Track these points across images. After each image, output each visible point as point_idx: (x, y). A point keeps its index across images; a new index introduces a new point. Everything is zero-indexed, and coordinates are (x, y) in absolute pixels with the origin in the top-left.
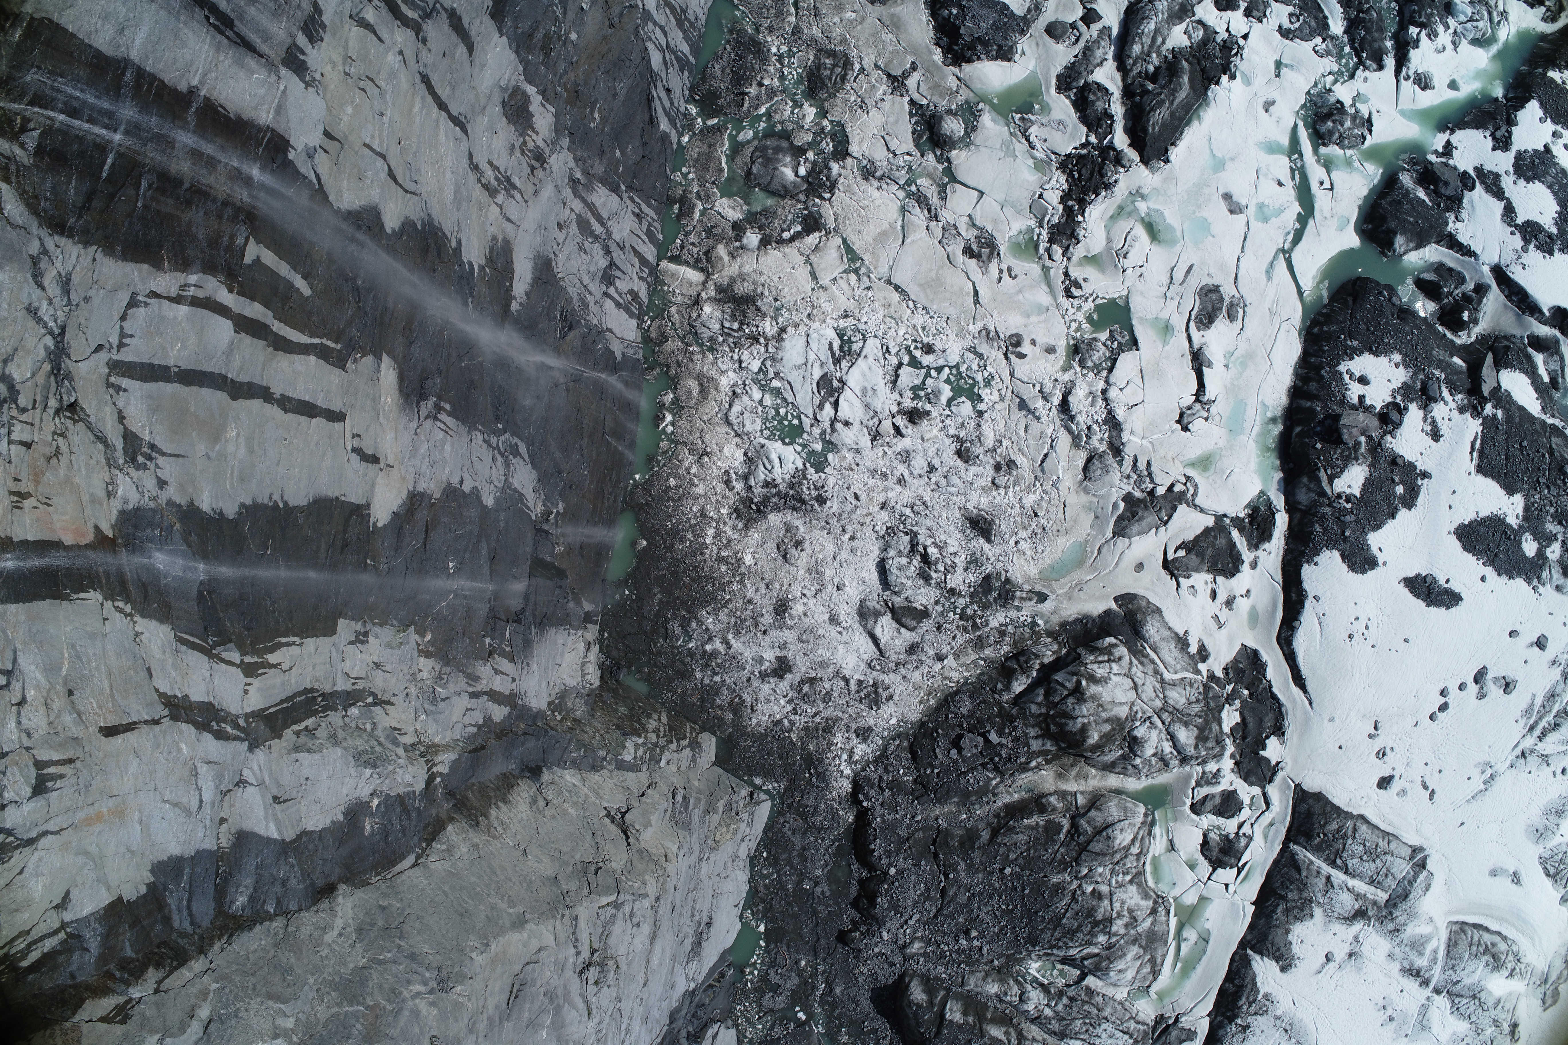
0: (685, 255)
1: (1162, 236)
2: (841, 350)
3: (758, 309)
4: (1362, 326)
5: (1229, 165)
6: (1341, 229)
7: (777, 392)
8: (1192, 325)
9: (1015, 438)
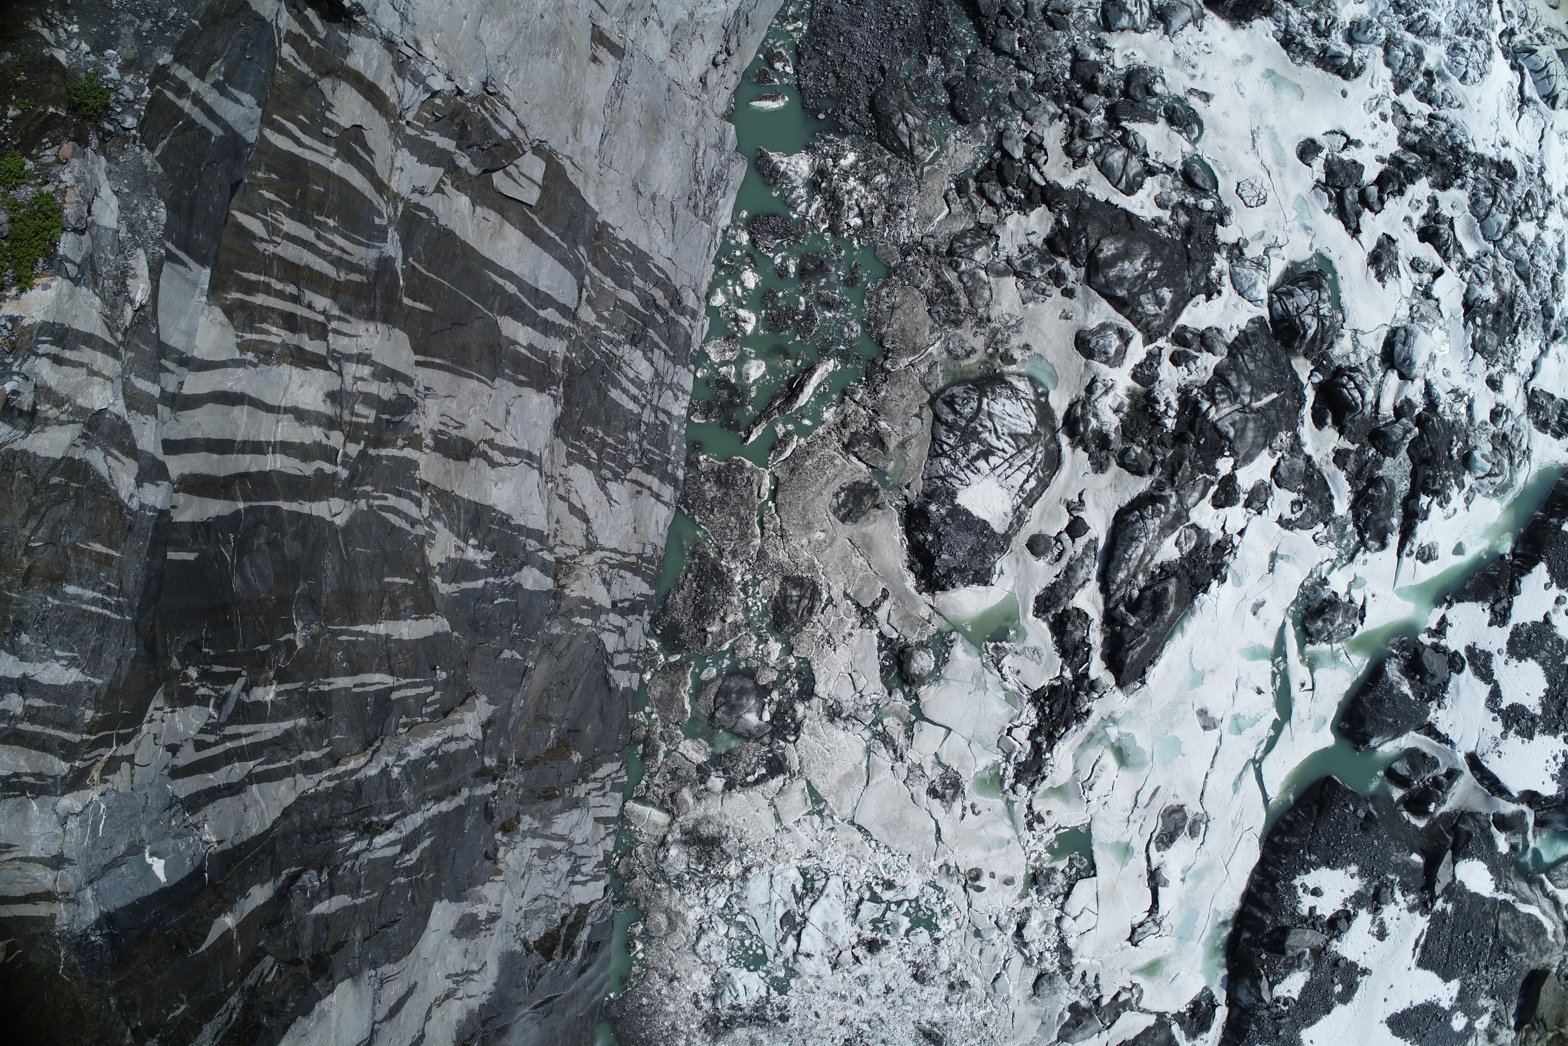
0: (650, 796)
1: (1131, 760)
2: (804, 887)
3: (723, 851)
4: (1323, 840)
5: (1208, 678)
6: (1317, 730)
7: (743, 925)
8: (1153, 846)
9: (969, 961)
